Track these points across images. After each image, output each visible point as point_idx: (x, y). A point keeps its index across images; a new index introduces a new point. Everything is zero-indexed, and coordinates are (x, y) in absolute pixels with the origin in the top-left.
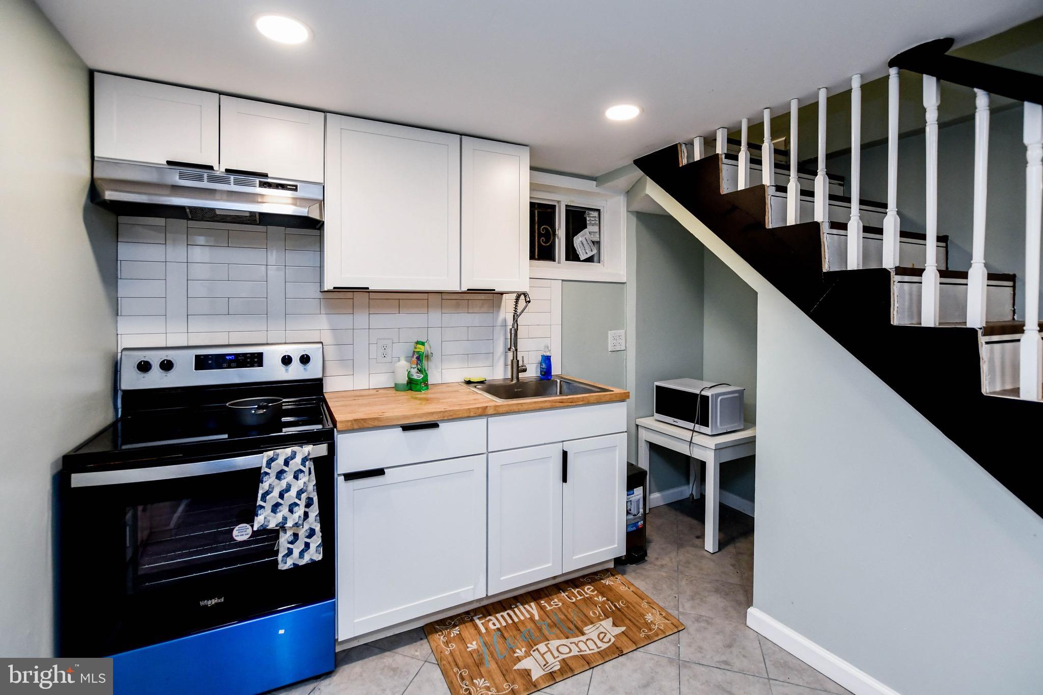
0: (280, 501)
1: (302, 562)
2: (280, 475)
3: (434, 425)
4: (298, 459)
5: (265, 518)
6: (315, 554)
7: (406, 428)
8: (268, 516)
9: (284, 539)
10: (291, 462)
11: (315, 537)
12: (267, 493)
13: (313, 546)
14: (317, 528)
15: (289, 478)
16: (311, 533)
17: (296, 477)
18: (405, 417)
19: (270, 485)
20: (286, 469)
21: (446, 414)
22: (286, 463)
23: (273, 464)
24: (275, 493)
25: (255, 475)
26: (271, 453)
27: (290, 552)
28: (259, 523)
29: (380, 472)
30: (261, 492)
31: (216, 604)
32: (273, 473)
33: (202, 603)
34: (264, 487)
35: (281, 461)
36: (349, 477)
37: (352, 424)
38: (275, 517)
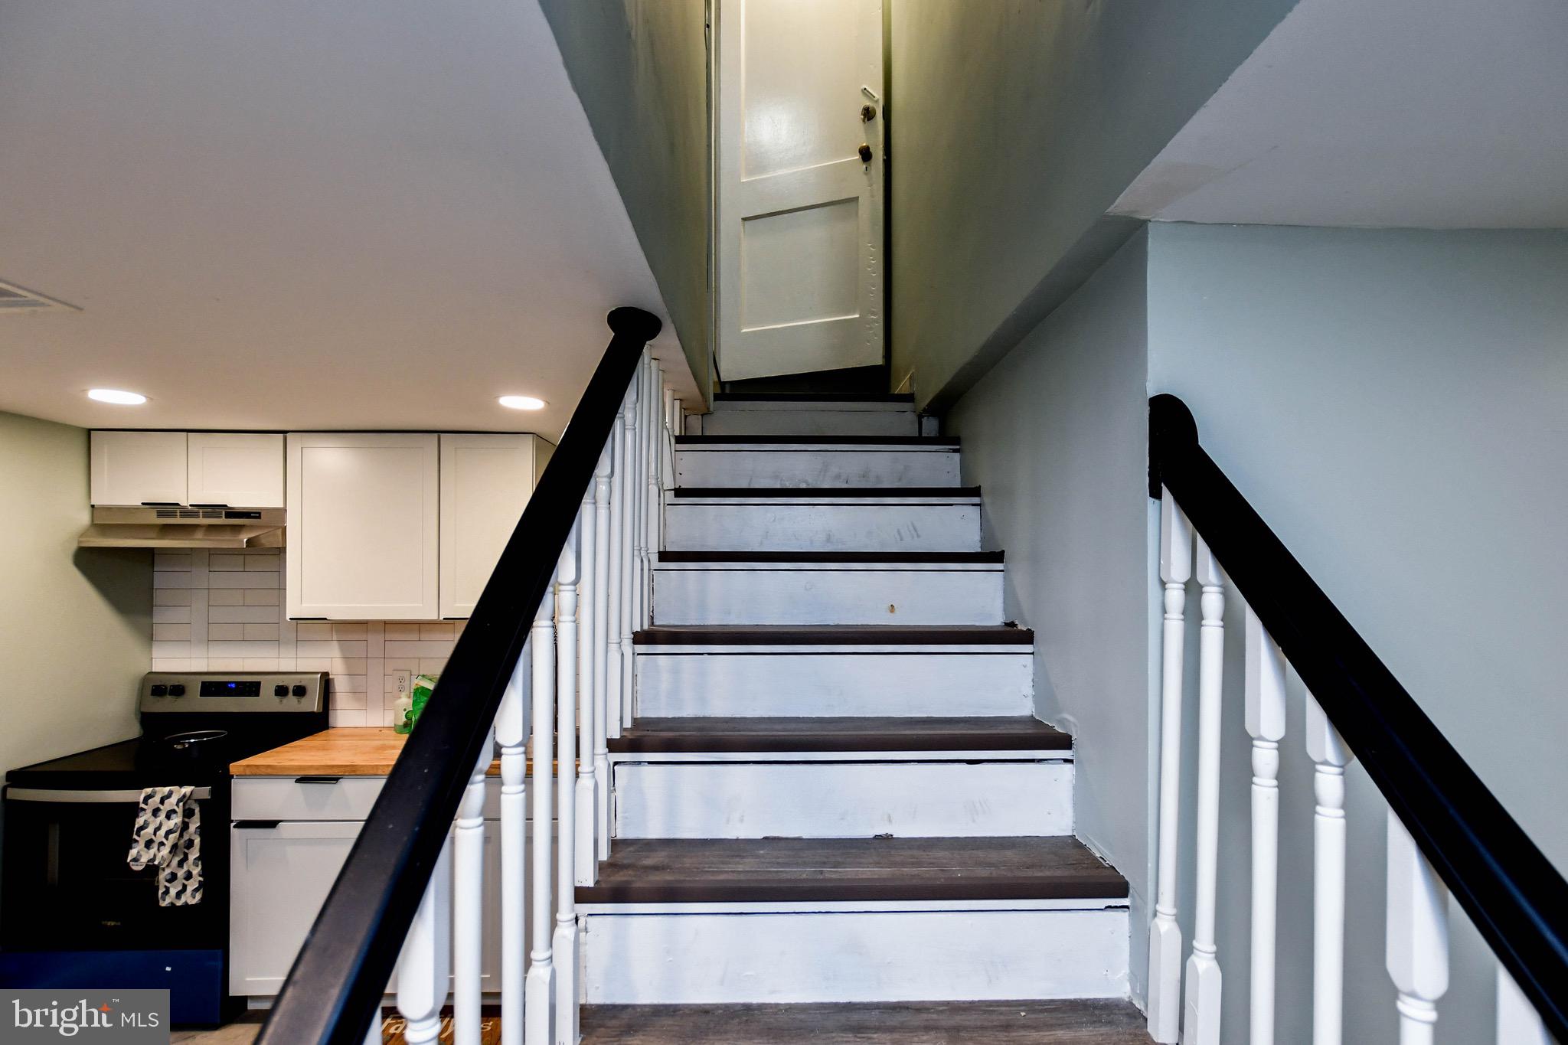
0: (153, 837)
1: (179, 903)
2: (156, 812)
3: (334, 779)
4: (174, 799)
5: (138, 852)
6: (191, 898)
7: (303, 780)
8: (142, 850)
9: (163, 876)
10: (166, 801)
11: (191, 880)
12: (142, 828)
13: (189, 889)
14: (196, 871)
15: (162, 816)
16: (189, 876)
17: (168, 817)
18: (300, 768)
19: (145, 820)
20: (162, 807)
21: (348, 769)
22: (162, 802)
23: (150, 801)
24: (150, 830)
25: (134, 809)
26: (149, 790)
27: (167, 892)
28: (132, 856)
29: (272, 824)
30: (137, 826)
31: (114, 925)
32: (149, 809)
33: (103, 923)
34: (140, 822)
35: (157, 798)
36: (244, 824)
37: (244, 769)
38: (147, 853)
